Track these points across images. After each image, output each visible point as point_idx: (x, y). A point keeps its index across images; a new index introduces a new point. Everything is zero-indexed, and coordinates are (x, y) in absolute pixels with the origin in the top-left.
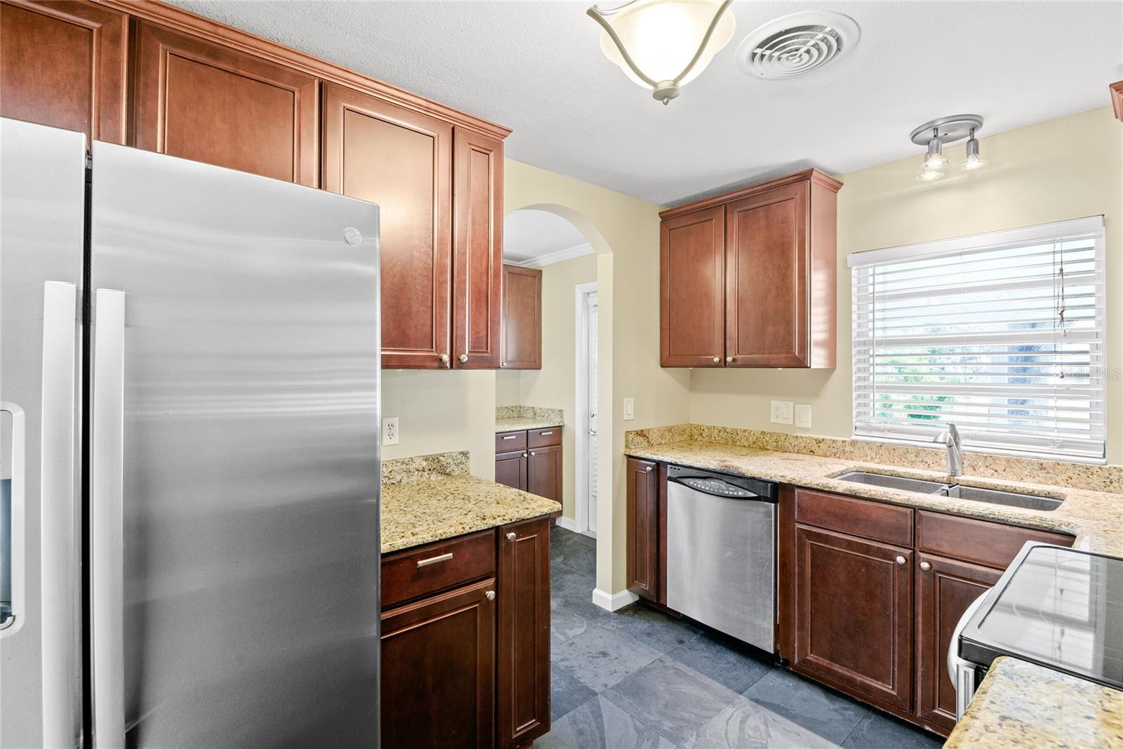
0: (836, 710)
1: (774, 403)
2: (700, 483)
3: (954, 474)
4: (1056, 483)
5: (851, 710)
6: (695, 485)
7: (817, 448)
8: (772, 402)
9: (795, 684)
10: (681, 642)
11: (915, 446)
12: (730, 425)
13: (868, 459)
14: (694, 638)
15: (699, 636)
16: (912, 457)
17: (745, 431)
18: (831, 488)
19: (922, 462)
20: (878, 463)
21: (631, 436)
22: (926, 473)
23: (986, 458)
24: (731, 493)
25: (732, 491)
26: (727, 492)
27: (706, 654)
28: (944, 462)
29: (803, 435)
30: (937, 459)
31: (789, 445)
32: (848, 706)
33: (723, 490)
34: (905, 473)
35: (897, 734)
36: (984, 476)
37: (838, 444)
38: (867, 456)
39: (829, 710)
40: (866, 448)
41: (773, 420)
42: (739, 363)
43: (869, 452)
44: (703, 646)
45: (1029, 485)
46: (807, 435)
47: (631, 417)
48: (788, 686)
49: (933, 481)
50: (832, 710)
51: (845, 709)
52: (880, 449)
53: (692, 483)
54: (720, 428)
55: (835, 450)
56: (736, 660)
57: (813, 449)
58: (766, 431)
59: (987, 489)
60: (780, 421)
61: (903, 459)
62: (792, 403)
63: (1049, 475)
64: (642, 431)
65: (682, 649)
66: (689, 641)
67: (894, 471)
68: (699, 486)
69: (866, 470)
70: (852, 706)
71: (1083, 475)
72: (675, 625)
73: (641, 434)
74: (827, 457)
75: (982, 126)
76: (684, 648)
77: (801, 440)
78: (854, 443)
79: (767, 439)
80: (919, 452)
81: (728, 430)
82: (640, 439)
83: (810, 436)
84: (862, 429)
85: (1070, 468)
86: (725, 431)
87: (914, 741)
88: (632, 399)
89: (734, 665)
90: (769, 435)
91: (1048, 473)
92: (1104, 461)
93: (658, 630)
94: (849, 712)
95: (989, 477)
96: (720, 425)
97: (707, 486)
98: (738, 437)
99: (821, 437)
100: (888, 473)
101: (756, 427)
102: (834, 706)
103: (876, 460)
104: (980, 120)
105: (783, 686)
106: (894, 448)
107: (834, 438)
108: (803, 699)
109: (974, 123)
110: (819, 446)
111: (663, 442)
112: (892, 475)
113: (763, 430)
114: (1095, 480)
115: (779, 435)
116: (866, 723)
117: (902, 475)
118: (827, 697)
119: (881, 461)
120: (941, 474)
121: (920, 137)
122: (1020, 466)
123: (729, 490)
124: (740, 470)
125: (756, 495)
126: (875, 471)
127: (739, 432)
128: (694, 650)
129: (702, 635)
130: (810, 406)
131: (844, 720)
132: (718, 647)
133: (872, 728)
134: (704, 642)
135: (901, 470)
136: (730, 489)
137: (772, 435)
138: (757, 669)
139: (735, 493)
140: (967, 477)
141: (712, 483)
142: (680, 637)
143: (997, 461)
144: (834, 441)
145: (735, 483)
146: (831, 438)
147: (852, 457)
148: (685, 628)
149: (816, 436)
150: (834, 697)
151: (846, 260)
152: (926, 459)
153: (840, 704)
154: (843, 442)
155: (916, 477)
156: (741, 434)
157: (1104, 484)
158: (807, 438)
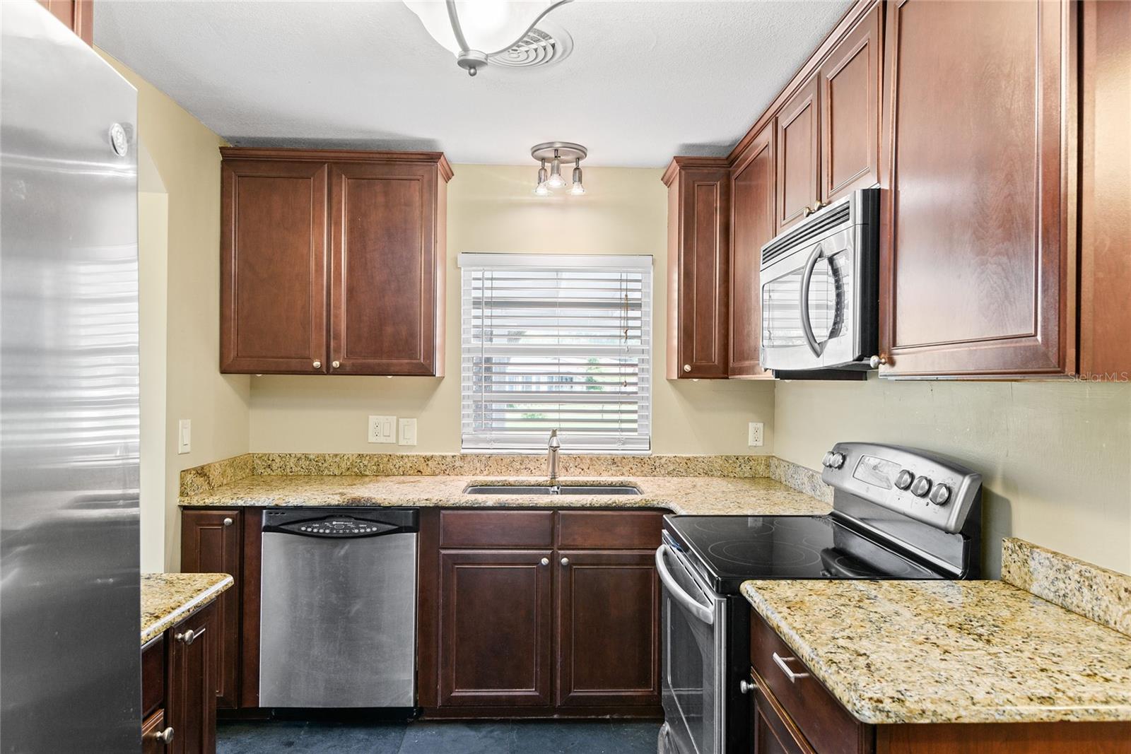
0: (485, 737)
1: (373, 419)
2: (316, 528)
3: (554, 477)
4: (623, 474)
5: (496, 731)
6: (309, 530)
7: (425, 468)
8: (370, 417)
9: (437, 730)
10: (290, 744)
11: (521, 454)
12: (313, 451)
13: (478, 472)
14: (303, 732)
15: (306, 728)
16: (516, 465)
17: (336, 455)
18: (480, 504)
19: (526, 469)
20: (487, 475)
21: (189, 478)
22: (533, 479)
23: (575, 458)
24: (362, 531)
25: (362, 528)
26: (356, 531)
27: (329, 744)
28: (544, 467)
29: (409, 454)
30: (538, 464)
31: (392, 467)
32: (492, 728)
33: (351, 529)
34: (515, 482)
35: (540, 732)
36: (574, 476)
37: (448, 459)
38: (476, 469)
39: (480, 739)
40: (476, 461)
41: (372, 439)
42: (348, 369)
43: (479, 464)
44: (319, 737)
45: (606, 478)
46: (414, 454)
47: (188, 449)
48: (432, 735)
49: (539, 486)
50: (482, 738)
51: (492, 731)
52: (488, 461)
53: (303, 529)
54: (299, 456)
55: (444, 467)
56: (366, 734)
57: (421, 469)
58: (365, 453)
59: (580, 486)
60: (382, 439)
61: (510, 468)
62: (395, 417)
63: (618, 468)
64: (202, 468)
65: (297, 751)
66: (299, 739)
67: (506, 481)
68: (315, 530)
69: (480, 484)
70: (496, 727)
71: (639, 465)
72: (268, 728)
73: (201, 472)
74: (437, 475)
75: (586, 156)
76: (298, 748)
77: (406, 460)
78: (463, 457)
79: (366, 463)
80: (524, 459)
81: (312, 457)
82: (200, 480)
83: (417, 454)
84: (469, 441)
85: (632, 460)
86: (307, 458)
87: (554, 732)
88: (190, 421)
89: (367, 740)
90: (368, 458)
91: (618, 466)
92: (650, 452)
93: (250, 744)
94: (496, 733)
95: (577, 476)
96: (299, 451)
97: (328, 528)
98: (325, 465)
99: (429, 454)
100: (500, 484)
101: (350, 449)
102: (482, 734)
103: (485, 473)
104: (585, 150)
105: (428, 737)
106: (501, 459)
107: (443, 454)
108: (453, 740)
109: (581, 151)
110: (427, 465)
111: (225, 482)
112: (504, 485)
113: (361, 453)
114: (646, 468)
115: (380, 456)
116: (514, 735)
117: (513, 483)
118: (472, 729)
119: (490, 473)
120: (544, 479)
121: (540, 153)
122: (600, 463)
123: (359, 528)
124: (374, 501)
125: (396, 527)
126: (489, 483)
127: (327, 457)
128: (312, 746)
129: (310, 726)
130: (415, 419)
131: (496, 741)
132: (337, 732)
133: (520, 736)
134: (318, 732)
135: (512, 479)
136: (361, 526)
137: (371, 457)
138: (393, 734)
139: (368, 530)
140: (563, 478)
141: (334, 523)
142: (284, 739)
143: (584, 461)
144: (443, 457)
145: (369, 518)
146: (440, 454)
147: (462, 473)
148: (283, 727)
149: (424, 454)
150: (476, 726)
151: (457, 259)
152: (529, 466)
153: (485, 730)
154: (453, 457)
155: (525, 484)
156: (330, 460)
157: (650, 471)
158: (413, 457)
